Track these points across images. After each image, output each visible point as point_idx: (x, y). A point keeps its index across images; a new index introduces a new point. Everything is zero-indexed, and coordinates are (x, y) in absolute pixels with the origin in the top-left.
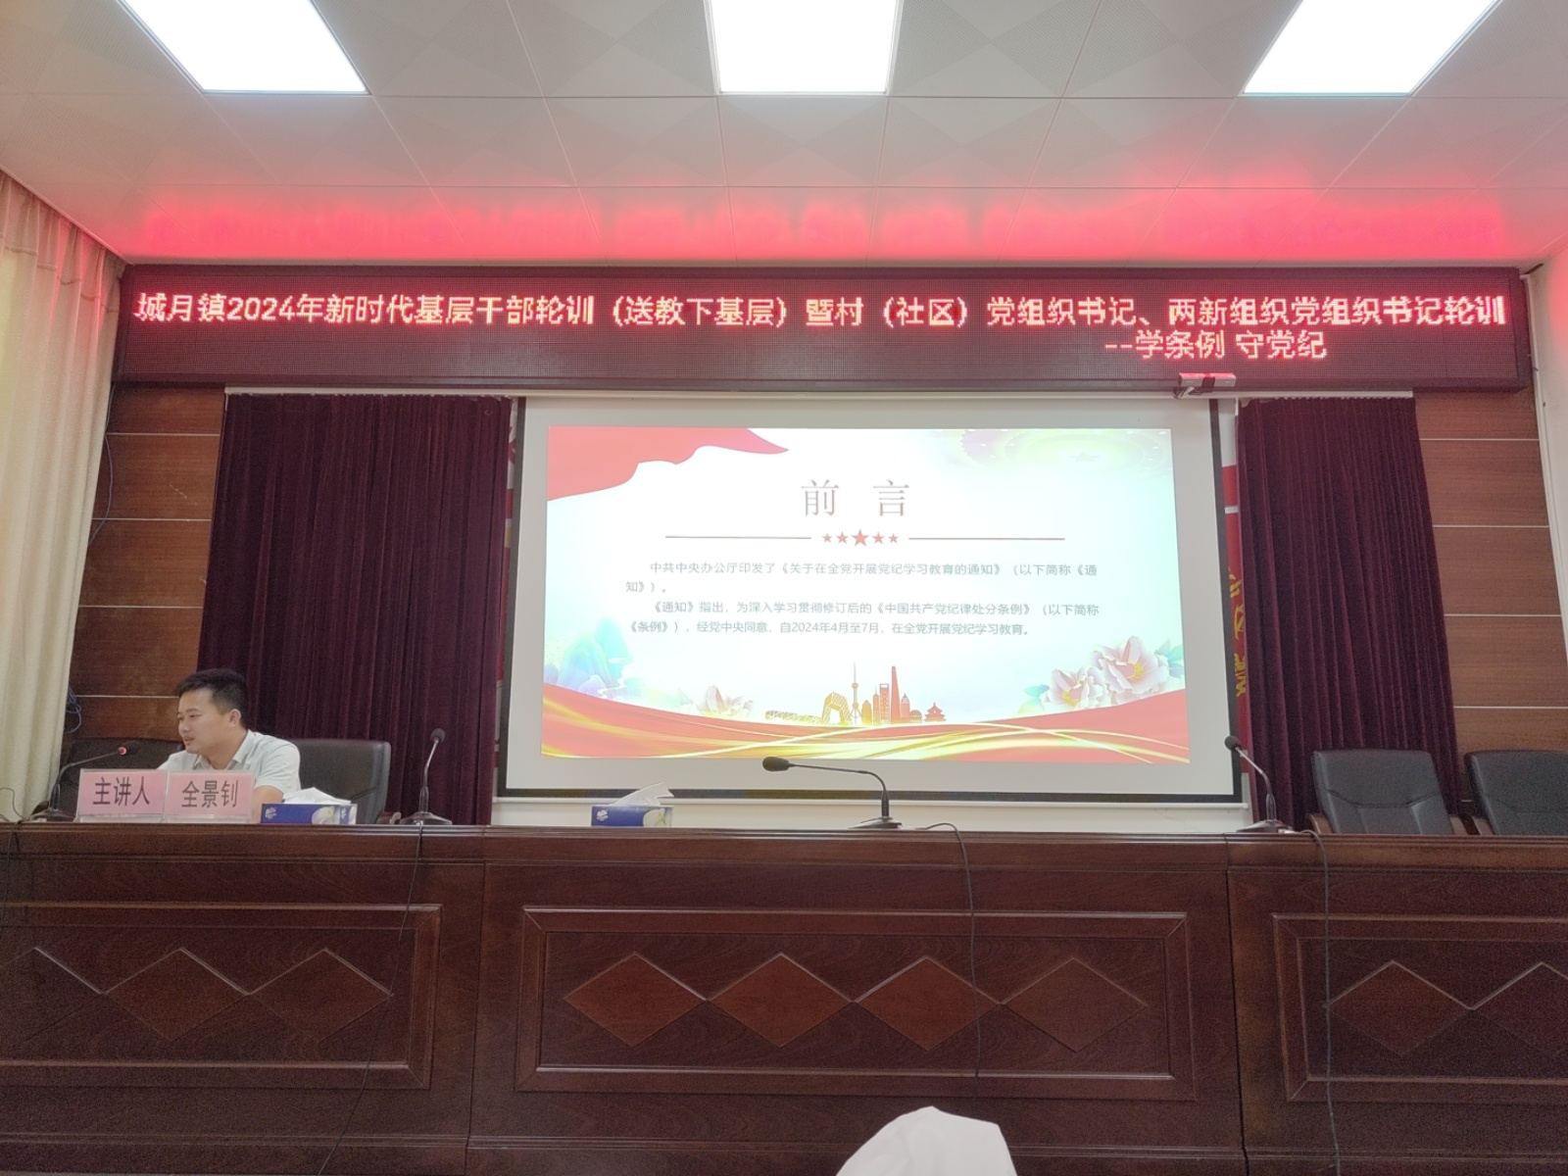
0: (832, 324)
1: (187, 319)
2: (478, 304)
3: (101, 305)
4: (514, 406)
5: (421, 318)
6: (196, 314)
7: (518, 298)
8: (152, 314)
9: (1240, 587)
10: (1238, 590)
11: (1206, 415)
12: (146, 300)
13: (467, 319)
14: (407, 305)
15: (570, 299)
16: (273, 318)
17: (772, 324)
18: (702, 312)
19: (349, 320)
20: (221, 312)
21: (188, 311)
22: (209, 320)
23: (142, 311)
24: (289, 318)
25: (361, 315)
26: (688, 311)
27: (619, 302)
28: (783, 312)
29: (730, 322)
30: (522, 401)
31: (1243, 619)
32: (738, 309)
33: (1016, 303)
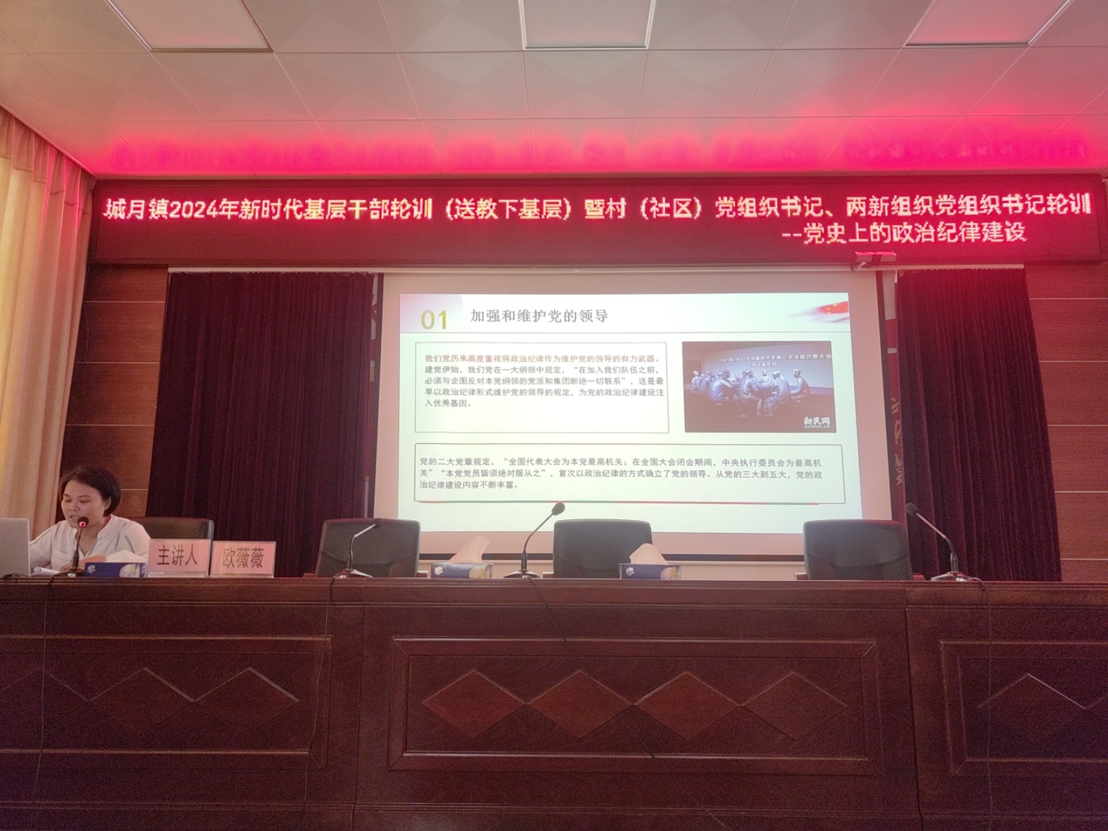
0: (603, 217)
1: (141, 217)
2: (349, 205)
3: (79, 209)
4: (376, 280)
5: (308, 215)
6: (147, 213)
7: (378, 200)
9: (898, 406)
10: (897, 409)
11: (873, 282)
12: (112, 204)
13: (341, 216)
14: (298, 206)
15: (415, 201)
16: (203, 216)
17: (560, 217)
18: (510, 209)
19: (257, 217)
20: (165, 212)
21: (142, 212)
22: (156, 218)
23: (109, 212)
24: (214, 216)
25: (265, 213)
26: (500, 209)
27: (450, 202)
28: (569, 209)
29: (530, 216)
30: (381, 276)
31: (900, 430)
32: (535, 207)
33: (736, 200)
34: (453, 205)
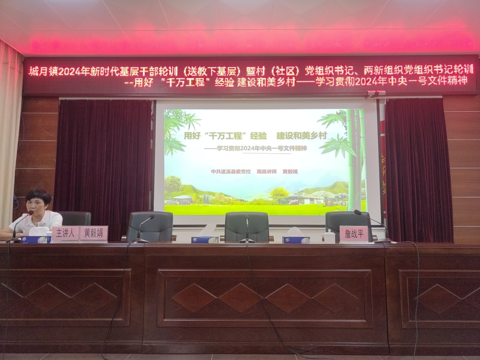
0: (255, 75)
1: (46, 75)
2: (140, 69)
3: (17, 71)
4: (153, 103)
5: (122, 74)
6: (48, 73)
7: (153, 67)
8: (34, 74)
10: (384, 161)
11: (375, 104)
12: (32, 69)
14: (117, 70)
15: (170, 68)
16: (74, 75)
17: (235, 75)
18: (213, 72)
19: (98, 75)
20: (56, 73)
21: (46, 72)
22: (53, 75)
23: (31, 73)
24: (79, 75)
27: (186, 68)
28: (239, 71)
29: (222, 74)
30: (155, 101)
32: (224, 70)
33: (315, 68)
34: (187, 70)
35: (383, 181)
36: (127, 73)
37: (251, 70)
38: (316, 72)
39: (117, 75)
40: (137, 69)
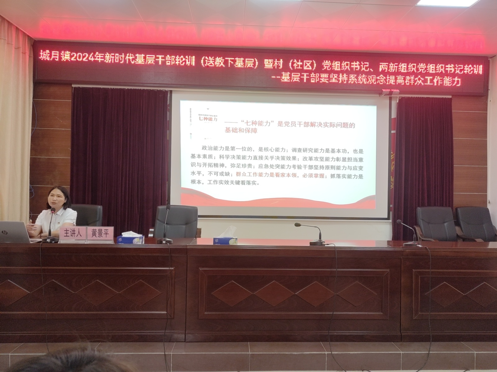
0: (272, 68)
1: (57, 60)
2: (156, 58)
3: (28, 55)
4: (169, 93)
5: (137, 62)
6: (60, 58)
7: (170, 56)
8: (45, 58)
9: (394, 156)
10: (393, 157)
11: (388, 101)
12: (43, 53)
13: (153, 63)
14: (132, 57)
15: (187, 57)
16: (87, 60)
17: (253, 67)
18: (230, 63)
19: (113, 62)
20: (69, 58)
21: (58, 57)
22: (65, 60)
23: (42, 57)
24: (92, 60)
25: (117, 60)
26: (226, 62)
27: (203, 58)
28: (257, 63)
29: (239, 66)
30: (171, 92)
31: (394, 166)
32: (242, 62)
33: (332, 63)
34: (205, 59)
35: (391, 177)
36: (143, 61)
37: (269, 62)
38: (333, 67)
39: (133, 63)
40: (153, 57)
